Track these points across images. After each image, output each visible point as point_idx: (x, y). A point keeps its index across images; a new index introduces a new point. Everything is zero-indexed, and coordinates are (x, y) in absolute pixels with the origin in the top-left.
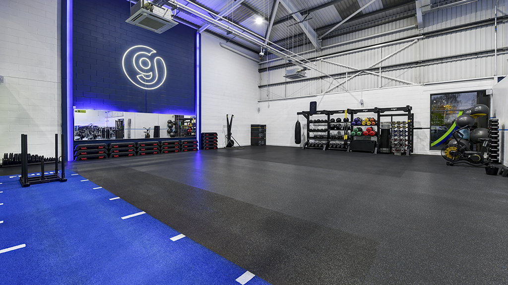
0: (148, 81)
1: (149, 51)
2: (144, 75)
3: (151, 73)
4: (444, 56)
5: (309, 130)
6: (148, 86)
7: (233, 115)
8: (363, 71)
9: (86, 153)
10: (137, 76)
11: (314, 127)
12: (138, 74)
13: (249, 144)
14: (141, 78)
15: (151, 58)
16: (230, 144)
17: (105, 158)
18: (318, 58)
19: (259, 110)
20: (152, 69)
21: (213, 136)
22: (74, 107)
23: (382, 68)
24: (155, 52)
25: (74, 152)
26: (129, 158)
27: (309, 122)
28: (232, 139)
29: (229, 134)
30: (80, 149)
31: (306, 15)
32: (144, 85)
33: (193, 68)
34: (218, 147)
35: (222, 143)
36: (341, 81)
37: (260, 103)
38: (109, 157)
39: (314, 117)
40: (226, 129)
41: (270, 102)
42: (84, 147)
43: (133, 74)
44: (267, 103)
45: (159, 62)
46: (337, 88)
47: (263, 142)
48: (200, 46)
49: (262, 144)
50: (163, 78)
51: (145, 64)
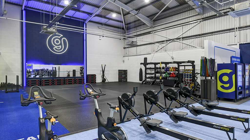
0: (59, 50)
1: (59, 36)
2: (57, 47)
3: (60, 46)
4: (213, 31)
5: (146, 74)
6: (59, 52)
7: (105, 65)
8: (173, 40)
9: (31, 83)
10: (54, 48)
11: (150, 71)
13: (117, 81)
14: (56, 49)
15: (60, 39)
16: (104, 80)
17: (39, 85)
18: (151, 32)
19: (124, 61)
20: (61, 44)
21: (94, 76)
22: (27, 64)
23: (183, 38)
24: (62, 36)
25: (27, 82)
26: (50, 86)
27: (146, 69)
28: (105, 78)
29: (103, 75)
30: (29, 81)
31: (138, 11)
32: (57, 52)
33: (83, 42)
34: (97, 82)
35: (99, 80)
36: (163, 45)
37: (125, 57)
38: (41, 85)
39: (148, 66)
40: (102, 72)
41: (129, 57)
42: (30, 80)
43: (52, 47)
44: (128, 57)
45: (64, 40)
46: (161, 49)
47: (125, 79)
48: (86, 30)
49: (124, 81)
50: (66, 48)
51: (57, 42)
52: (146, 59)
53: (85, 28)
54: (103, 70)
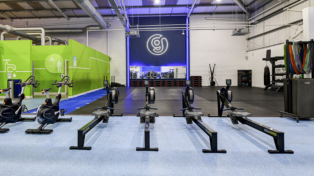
0: (158, 51)
1: (158, 36)
2: (157, 48)
3: (160, 47)
5: (274, 74)
6: (158, 53)
7: (215, 64)
9: (133, 84)
10: (153, 50)
11: (282, 71)
12: (154, 48)
13: (236, 85)
14: (155, 50)
15: (160, 40)
16: (213, 83)
17: (139, 86)
19: (247, 58)
20: (160, 45)
21: (198, 78)
24: (162, 36)
27: (274, 67)
28: (214, 80)
29: (212, 78)
30: (131, 82)
32: (156, 53)
34: (203, 85)
35: (206, 83)
38: (141, 86)
39: (277, 63)
40: (210, 74)
41: (254, 51)
43: (151, 48)
44: (252, 52)
45: (164, 40)
47: (247, 84)
48: (189, 26)
49: (246, 85)
50: (166, 48)
51: (157, 43)
52: (269, 52)
53: (187, 24)
54: (212, 71)
